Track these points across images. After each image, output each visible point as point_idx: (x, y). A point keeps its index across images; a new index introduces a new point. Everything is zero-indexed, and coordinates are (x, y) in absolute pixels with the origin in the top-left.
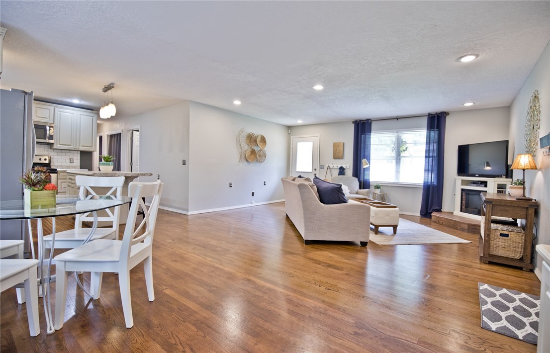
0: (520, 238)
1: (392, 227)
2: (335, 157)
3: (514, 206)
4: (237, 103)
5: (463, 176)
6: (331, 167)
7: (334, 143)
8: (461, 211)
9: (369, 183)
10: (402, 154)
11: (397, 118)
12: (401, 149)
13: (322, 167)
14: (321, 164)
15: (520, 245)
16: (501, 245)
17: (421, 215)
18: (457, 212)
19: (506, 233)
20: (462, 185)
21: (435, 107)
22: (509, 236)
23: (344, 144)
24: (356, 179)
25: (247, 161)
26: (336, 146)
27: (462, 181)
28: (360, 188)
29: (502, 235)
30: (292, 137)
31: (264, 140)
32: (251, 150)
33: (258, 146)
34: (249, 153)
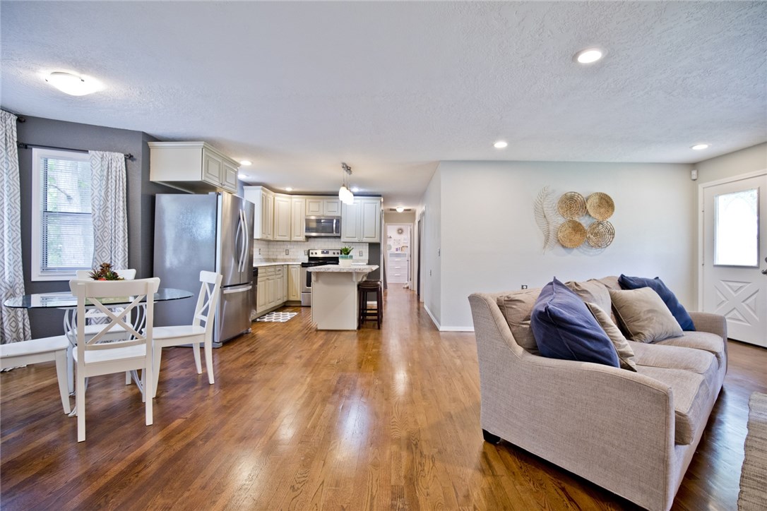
25: (563, 246)
30: (700, 187)
31: (607, 202)
32: (571, 225)
33: (590, 216)
34: (567, 231)
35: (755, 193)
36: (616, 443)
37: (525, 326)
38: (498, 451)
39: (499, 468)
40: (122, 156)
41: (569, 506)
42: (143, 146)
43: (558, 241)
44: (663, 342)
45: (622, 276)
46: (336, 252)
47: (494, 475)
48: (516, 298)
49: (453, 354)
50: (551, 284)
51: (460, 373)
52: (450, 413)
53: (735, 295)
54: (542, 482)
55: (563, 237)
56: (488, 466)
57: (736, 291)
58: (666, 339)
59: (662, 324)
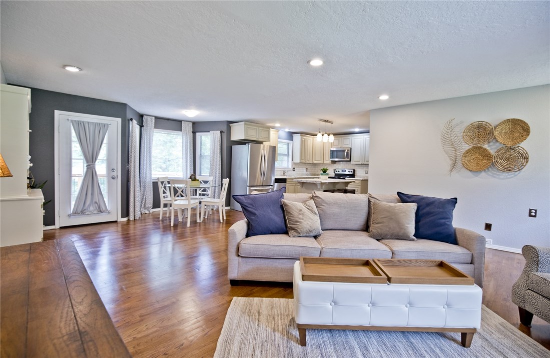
32: (476, 150)
33: (497, 141)
40: (219, 132)
42: (227, 127)
43: (463, 165)
46: (350, 170)
55: (469, 161)
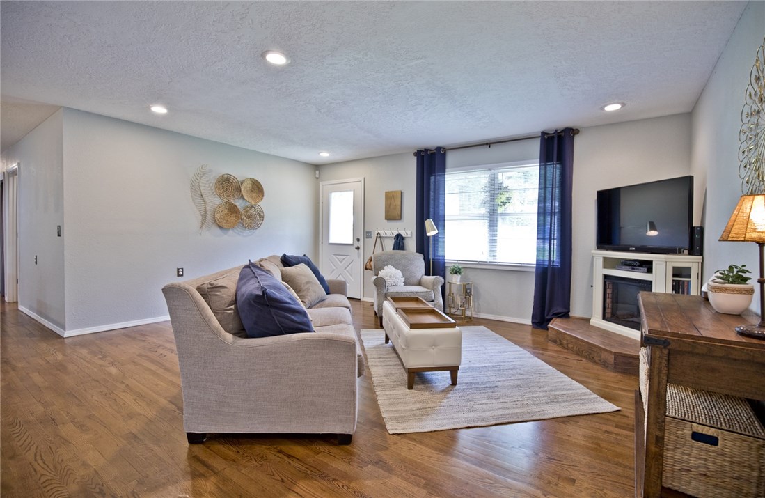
0: (754, 453)
1: (449, 372)
2: (389, 217)
3: (735, 360)
4: (159, 110)
5: (607, 250)
6: (382, 235)
7: (386, 193)
8: (604, 318)
9: (445, 263)
10: (500, 210)
11: (489, 144)
12: (498, 201)
13: (368, 235)
14: (367, 230)
15: (755, 474)
16: (696, 468)
17: (533, 323)
18: (597, 321)
19: (711, 432)
20: (605, 267)
21: (554, 120)
22: (720, 442)
23: (401, 193)
24: (421, 257)
25: (220, 227)
26: (389, 196)
27: (605, 259)
28: (427, 273)
29: (696, 436)
30: (321, 184)
31: (258, 188)
32: (227, 206)
33: (244, 199)
34: (224, 212)
35: (352, 192)
36: (322, 392)
37: (229, 312)
38: (208, 448)
39: (217, 464)
41: (291, 462)
43: (215, 221)
44: (316, 306)
45: (284, 255)
47: (216, 473)
48: (219, 285)
49: (101, 362)
50: (248, 267)
51: (123, 383)
52: (131, 433)
53: (341, 265)
54: (262, 455)
55: (220, 218)
56: (205, 468)
57: (341, 262)
58: (317, 303)
59: (315, 292)
